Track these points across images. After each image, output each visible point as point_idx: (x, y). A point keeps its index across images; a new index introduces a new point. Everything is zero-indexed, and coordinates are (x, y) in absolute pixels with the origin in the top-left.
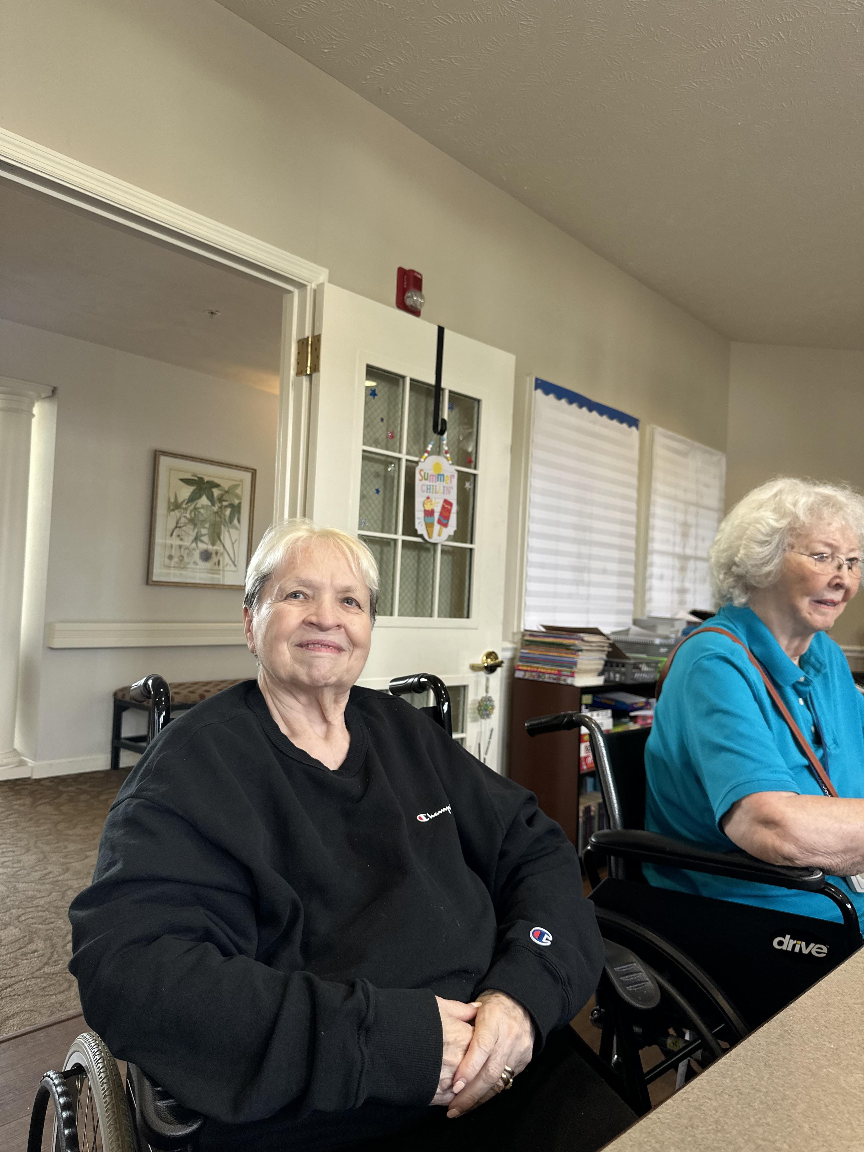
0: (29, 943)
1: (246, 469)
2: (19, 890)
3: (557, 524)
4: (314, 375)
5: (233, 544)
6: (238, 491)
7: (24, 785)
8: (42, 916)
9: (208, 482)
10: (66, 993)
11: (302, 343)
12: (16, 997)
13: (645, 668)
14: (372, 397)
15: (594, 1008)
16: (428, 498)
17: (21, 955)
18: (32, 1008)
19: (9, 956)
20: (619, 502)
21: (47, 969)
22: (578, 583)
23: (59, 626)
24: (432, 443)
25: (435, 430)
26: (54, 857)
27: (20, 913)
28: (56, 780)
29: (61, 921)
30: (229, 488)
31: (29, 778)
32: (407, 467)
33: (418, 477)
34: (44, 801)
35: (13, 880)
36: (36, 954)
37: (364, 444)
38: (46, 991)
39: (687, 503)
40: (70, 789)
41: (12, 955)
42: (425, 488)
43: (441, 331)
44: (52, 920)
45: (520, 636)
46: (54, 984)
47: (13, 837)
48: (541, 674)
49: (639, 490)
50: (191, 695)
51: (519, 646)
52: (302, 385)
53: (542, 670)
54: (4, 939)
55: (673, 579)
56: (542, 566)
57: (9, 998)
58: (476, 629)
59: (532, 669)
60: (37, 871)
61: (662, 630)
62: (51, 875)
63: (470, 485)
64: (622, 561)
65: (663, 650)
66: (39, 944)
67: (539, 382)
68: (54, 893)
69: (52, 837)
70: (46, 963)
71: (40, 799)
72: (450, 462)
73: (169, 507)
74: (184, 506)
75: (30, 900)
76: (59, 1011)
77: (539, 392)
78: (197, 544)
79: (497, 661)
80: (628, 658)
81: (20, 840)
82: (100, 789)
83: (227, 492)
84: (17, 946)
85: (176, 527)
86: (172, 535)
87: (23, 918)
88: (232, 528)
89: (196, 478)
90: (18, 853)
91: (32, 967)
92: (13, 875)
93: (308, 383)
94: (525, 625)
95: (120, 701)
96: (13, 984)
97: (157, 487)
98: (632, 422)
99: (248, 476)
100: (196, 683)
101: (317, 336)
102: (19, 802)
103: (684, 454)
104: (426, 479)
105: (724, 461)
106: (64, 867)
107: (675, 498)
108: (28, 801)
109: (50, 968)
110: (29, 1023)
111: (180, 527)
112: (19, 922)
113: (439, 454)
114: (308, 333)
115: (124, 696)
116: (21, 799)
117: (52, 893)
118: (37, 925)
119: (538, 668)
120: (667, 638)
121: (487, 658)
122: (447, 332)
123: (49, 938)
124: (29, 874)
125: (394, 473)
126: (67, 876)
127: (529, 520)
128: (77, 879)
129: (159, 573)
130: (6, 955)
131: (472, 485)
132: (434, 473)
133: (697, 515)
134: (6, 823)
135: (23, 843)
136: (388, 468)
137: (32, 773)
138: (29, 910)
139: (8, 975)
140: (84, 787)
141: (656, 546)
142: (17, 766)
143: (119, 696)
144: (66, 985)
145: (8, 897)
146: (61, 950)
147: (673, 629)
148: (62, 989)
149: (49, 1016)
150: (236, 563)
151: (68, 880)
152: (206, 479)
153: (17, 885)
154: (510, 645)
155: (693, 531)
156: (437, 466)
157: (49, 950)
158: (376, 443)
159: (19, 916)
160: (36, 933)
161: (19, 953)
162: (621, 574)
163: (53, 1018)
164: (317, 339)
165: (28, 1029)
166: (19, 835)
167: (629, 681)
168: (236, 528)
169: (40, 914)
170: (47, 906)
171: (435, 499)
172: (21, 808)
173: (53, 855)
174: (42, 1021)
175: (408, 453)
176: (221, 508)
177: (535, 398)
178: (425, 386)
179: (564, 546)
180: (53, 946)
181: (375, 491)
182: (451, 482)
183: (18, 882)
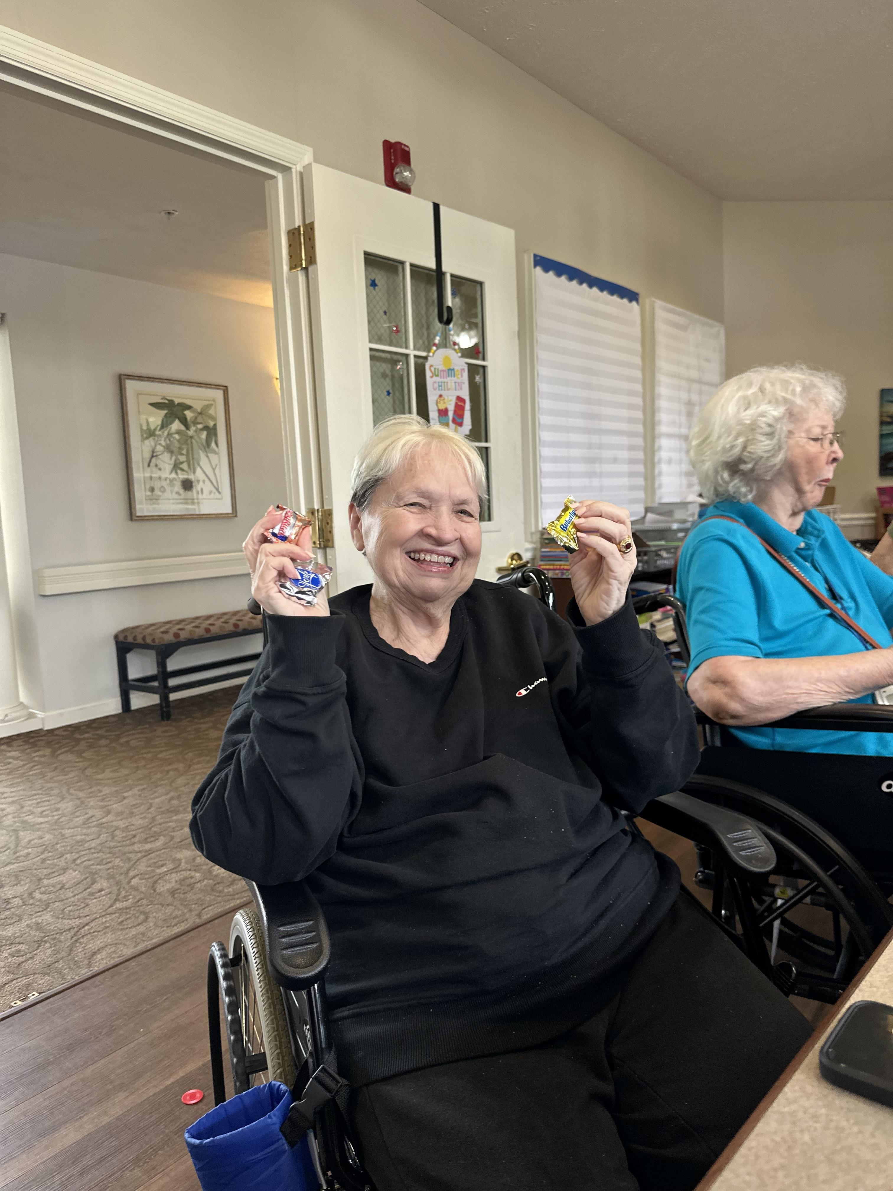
0: (93, 884)
1: (217, 386)
2: (67, 836)
3: (567, 414)
4: (310, 269)
5: (214, 469)
6: (211, 412)
7: (38, 737)
8: (98, 858)
9: (179, 404)
10: (145, 924)
11: (293, 234)
12: (96, 933)
13: (664, 554)
14: (372, 288)
15: (697, 870)
16: (441, 396)
17: (88, 895)
18: (115, 942)
19: (76, 897)
20: (625, 385)
21: (118, 905)
22: (591, 475)
23: (48, 572)
24: (439, 334)
25: (441, 320)
26: (92, 802)
27: (75, 857)
28: (69, 729)
29: (118, 860)
30: (202, 409)
31: (41, 730)
32: (416, 364)
33: (428, 374)
34: (63, 750)
35: (57, 827)
36: (103, 892)
37: (370, 342)
38: (124, 925)
39: (690, 380)
40: (87, 735)
41: (79, 896)
42: (436, 385)
43: (436, 208)
44: (109, 860)
45: (539, 536)
46: (129, 918)
47: (43, 787)
48: (565, 572)
49: (643, 370)
50: (196, 630)
51: (539, 546)
52: (298, 281)
53: (566, 567)
54: (67, 882)
55: (680, 462)
56: (555, 460)
57: (89, 936)
58: (499, 531)
59: (555, 567)
60: (78, 817)
61: (679, 515)
62: (94, 819)
63: (480, 378)
64: (631, 448)
65: (681, 535)
66: (103, 883)
67: (538, 258)
68: (102, 836)
69: (81, 783)
70: (116, 900)
71: (59, 748)
72: (460, 354)
73: (142, 436)
74: (157, 433)
75: (80, 844)
76: (144, 941)
77: (539, 270)
78: (177, 474)
79: (521, 562)
80: (648, 546)
81: (51, 789)
82: (117, 733)
83: (200, 413)
84: (82, 887)
85: (153, 456)
86: (149, 465)
87: (78, 862)
88: (211, 453)
89: (166, 401)
90: (53, 802)
91: (103, 905)
92: (56, 822)
93: (304, 278)
94: (542, 524)
95: (122, 642)
96: (89, 923)
97: (127, 415)
98: (632, 296)
99: (219, 395)
100: (197, 618)
101: (309, 224)
102: (38, 754)
103: (683, 328)
104: (437, 376)
105: (722, 331)
106: (104, 810)
107: (678, 377)
108: (47, 751)
109: (121, 904)
110: (117, 955)
111: (156, 456)
112: (76, 865)
113: (445, 346)
114: (298, 222)
115: (126, 637)
116: (39, 750)
117: (100, 835)
118: (95, 867)
119: (561, 565)
120: (684, 521)
121: (512, 560)
122: (442, 209)
123: (110, 877)
124: (71, 820)
125: (403, 371)
126: (110, 818)
127: (539, 412)
128: (121, 820)
129: (143, 508)
130: (74, 896)
131: (482, 378)
132: (444, 369)
133: (700, 392)
134: (32, 775)
135: (56, 791)
136: (397, 366)
137: (43, 724)
138: (83, 853)
139: (81, 915)
140: (101, 732)
141: (663, 429)
142: (26, 720)
143: (121, 638)
144: (142, 917)
145: (57, 844)
146: (127, 887)
147: (689, 513)
148: (140, 920)
149: (135, 947)
150: (220, 490)
151: (112, 821)
152: (177, 401)
153: (63, 831)
154: (529, 546)
155: (697, 409)
156: (447, 359)
157: (115, 888)
158: (380, 341)
159: (75, 860)
160: (96, 873)
161: (85, 893)
162: (632, 461)
163: (141, 947)
164: (310, 228)
165: (117, 960)
166: (49, 785)
167: (652, 569)
168: (215, 452)
169: (96, 855)
170: (99, 848)
171: (448, 396)
172: (42, 759)
173: (89, 800)
174: (129, 952)
175: (415, 349)
176: (196, 431)
177: (535, 276)
178: (426, 271)
179: (575, 437)
180: (118, 883)
181: (386, 393)
182: (462, 376)
183: (63, 829)
